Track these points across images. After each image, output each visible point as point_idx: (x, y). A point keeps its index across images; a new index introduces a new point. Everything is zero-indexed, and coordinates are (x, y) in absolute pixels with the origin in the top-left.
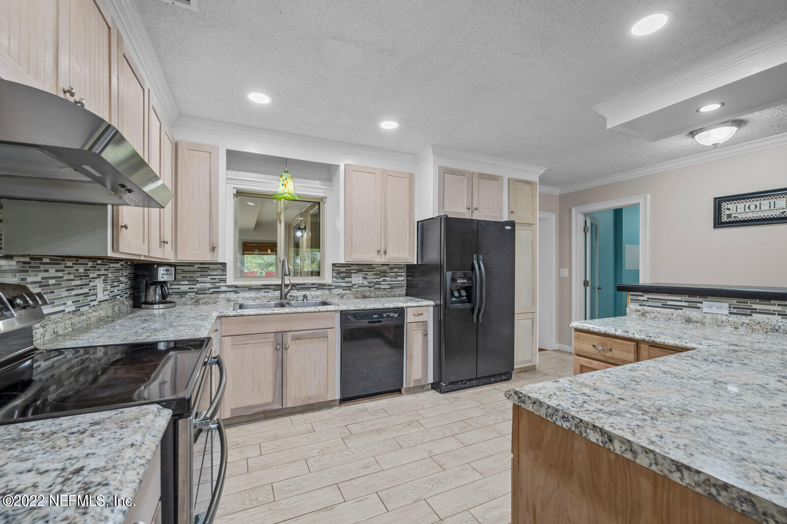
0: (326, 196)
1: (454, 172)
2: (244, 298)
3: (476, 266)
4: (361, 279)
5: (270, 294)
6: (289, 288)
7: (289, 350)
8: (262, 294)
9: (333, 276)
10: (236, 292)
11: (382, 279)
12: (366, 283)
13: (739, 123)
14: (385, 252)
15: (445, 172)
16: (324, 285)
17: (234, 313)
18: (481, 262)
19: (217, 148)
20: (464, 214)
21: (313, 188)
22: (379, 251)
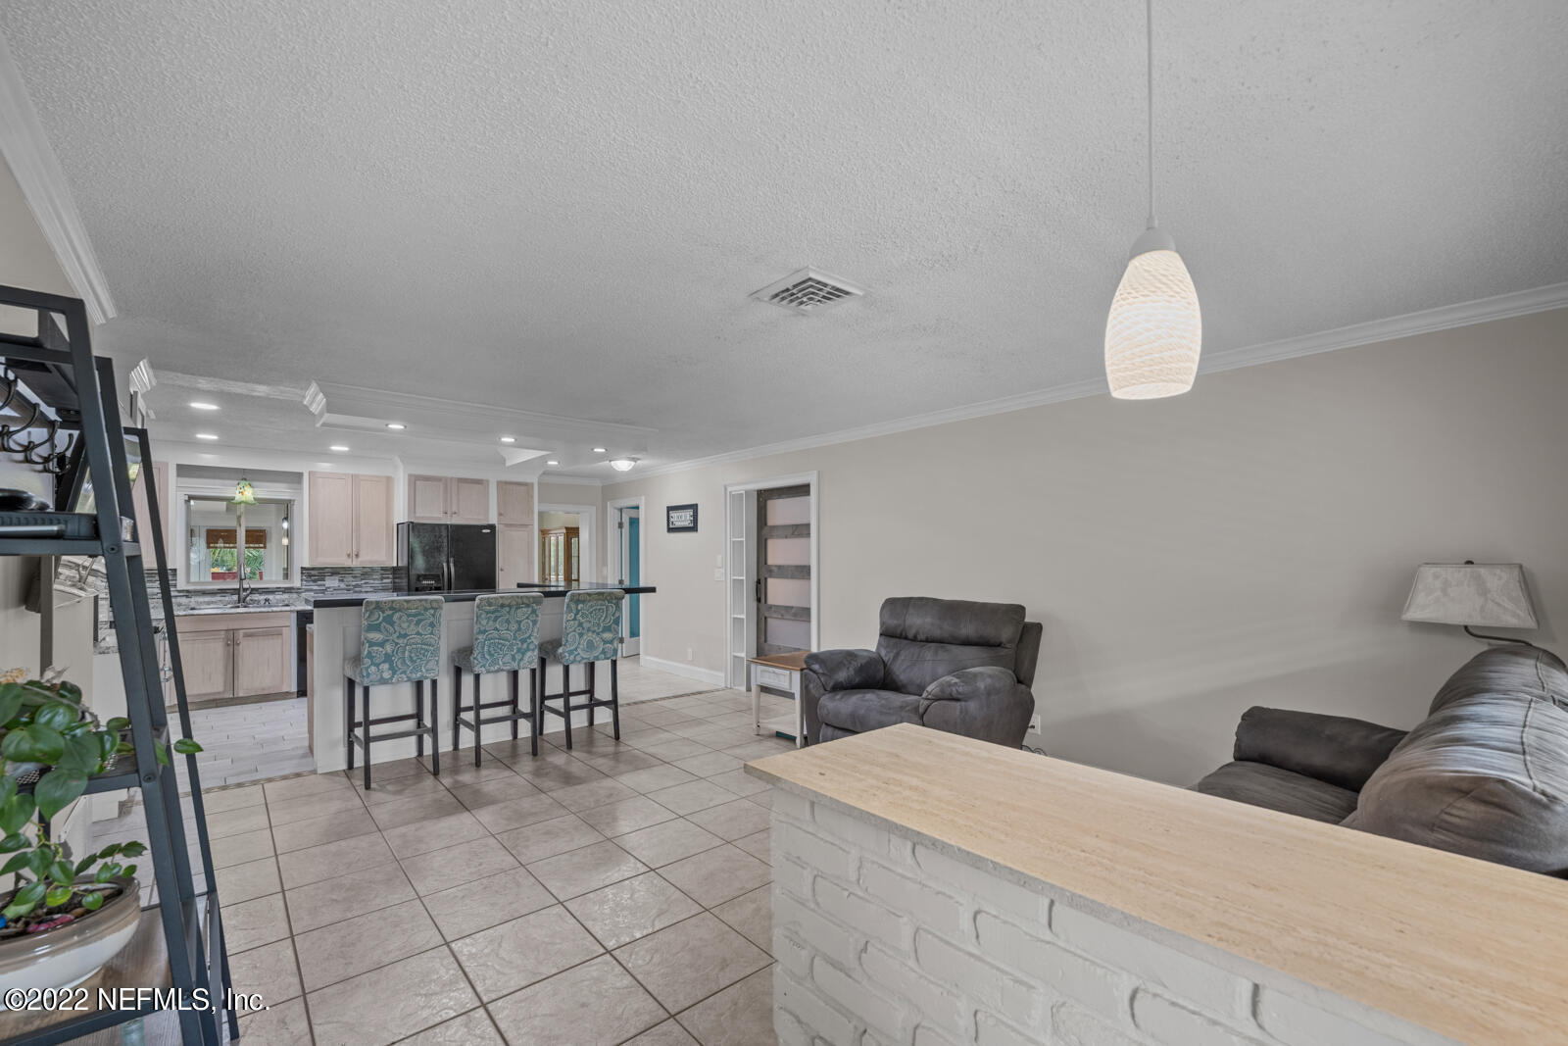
0: (292, 498)
1: (427, 479)
2: (197, 602)
3: (446, 569)
4: (337, 581)
5: (227, 598)
6: (248, 592)
7: (241, 646)
8: (218, 598)
9: (302, 580)
10: (187, 597)
11: (363, 582)
12: (343, 585)
13: (634, 459)
14: (357, 556)
15: (414, 481)
16: (292, 588)
17: (184, 613)
18: (452, 565)
19: (166, 464)
20: (440, 519)
21: (279, 491)
22: (349, 555)
